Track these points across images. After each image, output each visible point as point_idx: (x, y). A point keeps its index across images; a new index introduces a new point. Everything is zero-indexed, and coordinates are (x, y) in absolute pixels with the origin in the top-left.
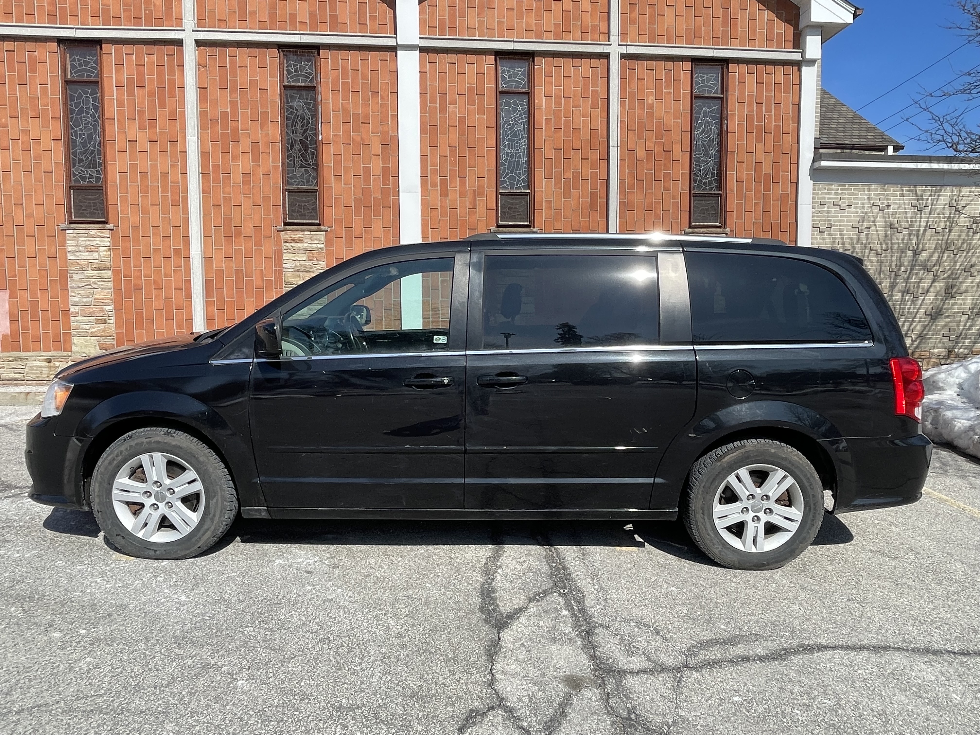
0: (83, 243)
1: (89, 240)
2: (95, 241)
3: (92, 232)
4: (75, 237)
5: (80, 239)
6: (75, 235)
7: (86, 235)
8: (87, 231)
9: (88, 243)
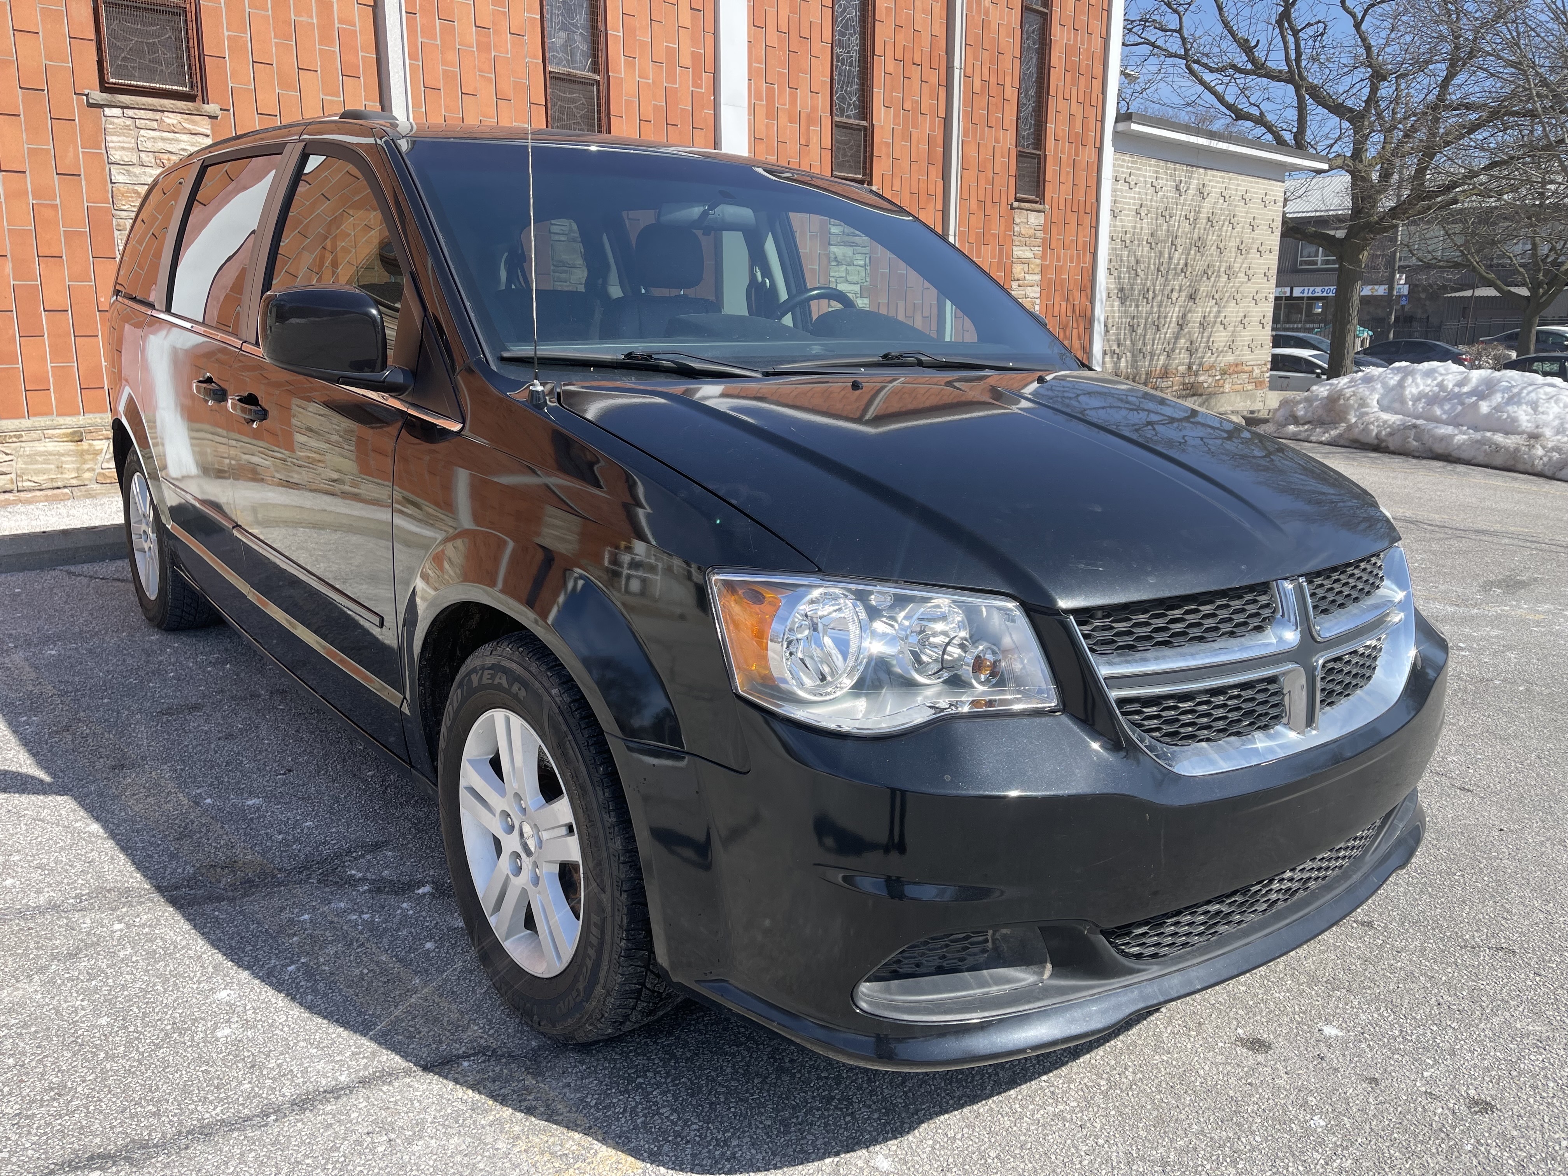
0: (149, 145)
1: (163, 139)
2: (177, 140)
3: (171, 119)
4: (127, 127)
5: (143, 132)
6: (129, 122)
7: (155, 125)
8: (158, 116)
9: (160, 145)
